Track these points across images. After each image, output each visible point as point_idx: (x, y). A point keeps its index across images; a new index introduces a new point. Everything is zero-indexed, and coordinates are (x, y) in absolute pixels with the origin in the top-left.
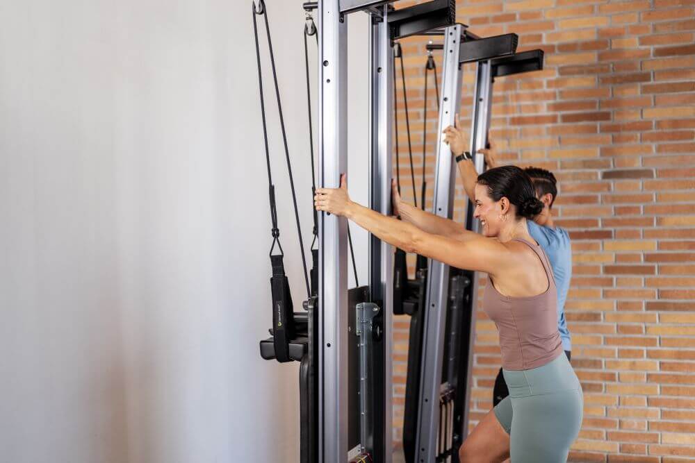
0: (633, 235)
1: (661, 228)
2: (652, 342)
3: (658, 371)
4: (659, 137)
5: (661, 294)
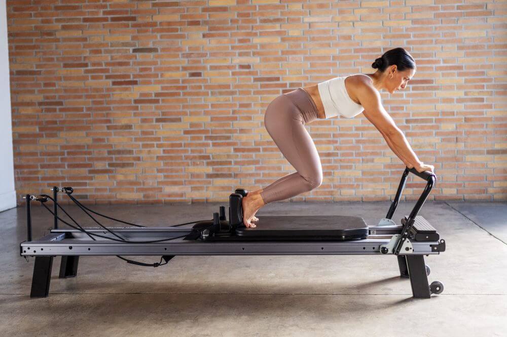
0: (149, 83)
1: (162, 79)
2: (159, 139)
3: (162, 154)
4: (162, 30)
5: (163, 114)
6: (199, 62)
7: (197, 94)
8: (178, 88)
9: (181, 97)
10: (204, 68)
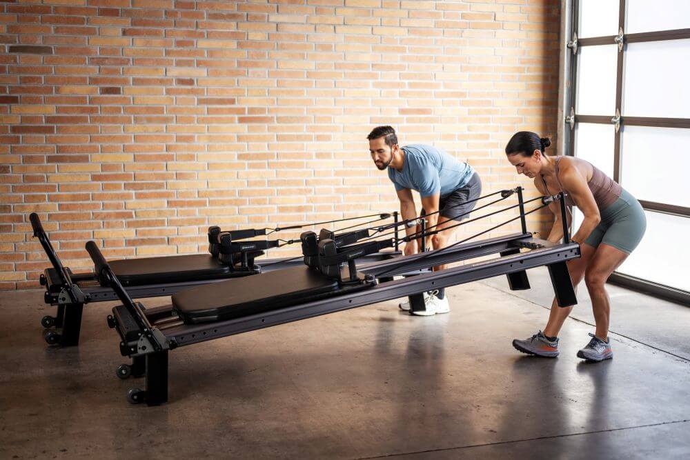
0: (36, 101)
1: (58, 95)
2: (52, 188)
3: (57, 211)
4: (57, 20)
5: (59, 149)
6: (117, 71)
7: (114, 120)
8: (84, 110)
9: (89, 124)
10: (125, 82)
